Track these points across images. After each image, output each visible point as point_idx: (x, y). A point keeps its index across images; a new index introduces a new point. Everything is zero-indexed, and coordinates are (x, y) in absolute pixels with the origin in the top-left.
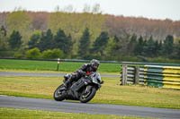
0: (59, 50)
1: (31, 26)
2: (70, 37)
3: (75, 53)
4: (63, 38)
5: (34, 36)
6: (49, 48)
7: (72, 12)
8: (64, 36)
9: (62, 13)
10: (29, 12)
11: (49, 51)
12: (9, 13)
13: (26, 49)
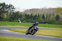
12: (55, 8)
13: (61, 21)
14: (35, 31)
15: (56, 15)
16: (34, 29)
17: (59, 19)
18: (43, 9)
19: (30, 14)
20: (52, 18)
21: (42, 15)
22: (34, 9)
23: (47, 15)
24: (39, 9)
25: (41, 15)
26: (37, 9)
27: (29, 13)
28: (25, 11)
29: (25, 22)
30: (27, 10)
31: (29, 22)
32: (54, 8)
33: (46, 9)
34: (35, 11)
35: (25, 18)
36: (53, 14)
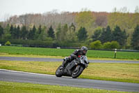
0: (116, 42)
1: (94, 23)
2: (125, 32)
3: (129, 45)
4: (118, 33)
5: (97, 31)
6: (108, 41)
7: (126, 12)
8: (120, 31)
9: (118, 13)
10: (93, 12)
11: (109, 43)
12: (77, 13)
13: (90, 41)
14: (82, 68)
15: (79, 28)
16: (78, 64)
17: (87, 36)
18: (49, 16)
19: (21, 26)
20: (71, 35)
21: (48, 29)
22: (29, 15)
23: (60, 29)
24: (40, 15)
25: (45, 27)
26: (37, 15)
27: (19, 25)
28: (11, 18)
29: (9, 45)
30: (15, 17)
31: (19, 44)
32: (73, 13)
33: (57, 15)
34: (33, 20)
35: (9, 35)
36: (72, 25)
